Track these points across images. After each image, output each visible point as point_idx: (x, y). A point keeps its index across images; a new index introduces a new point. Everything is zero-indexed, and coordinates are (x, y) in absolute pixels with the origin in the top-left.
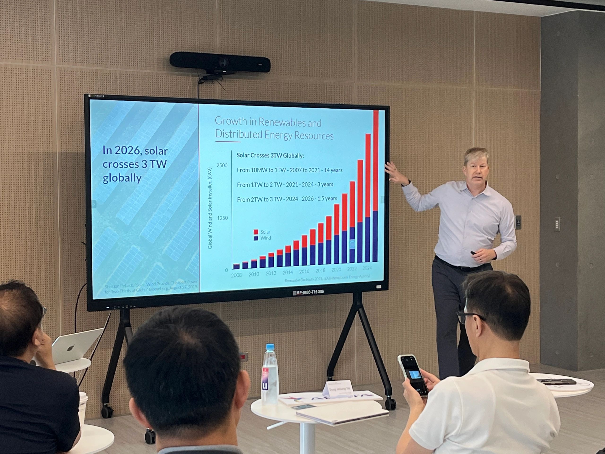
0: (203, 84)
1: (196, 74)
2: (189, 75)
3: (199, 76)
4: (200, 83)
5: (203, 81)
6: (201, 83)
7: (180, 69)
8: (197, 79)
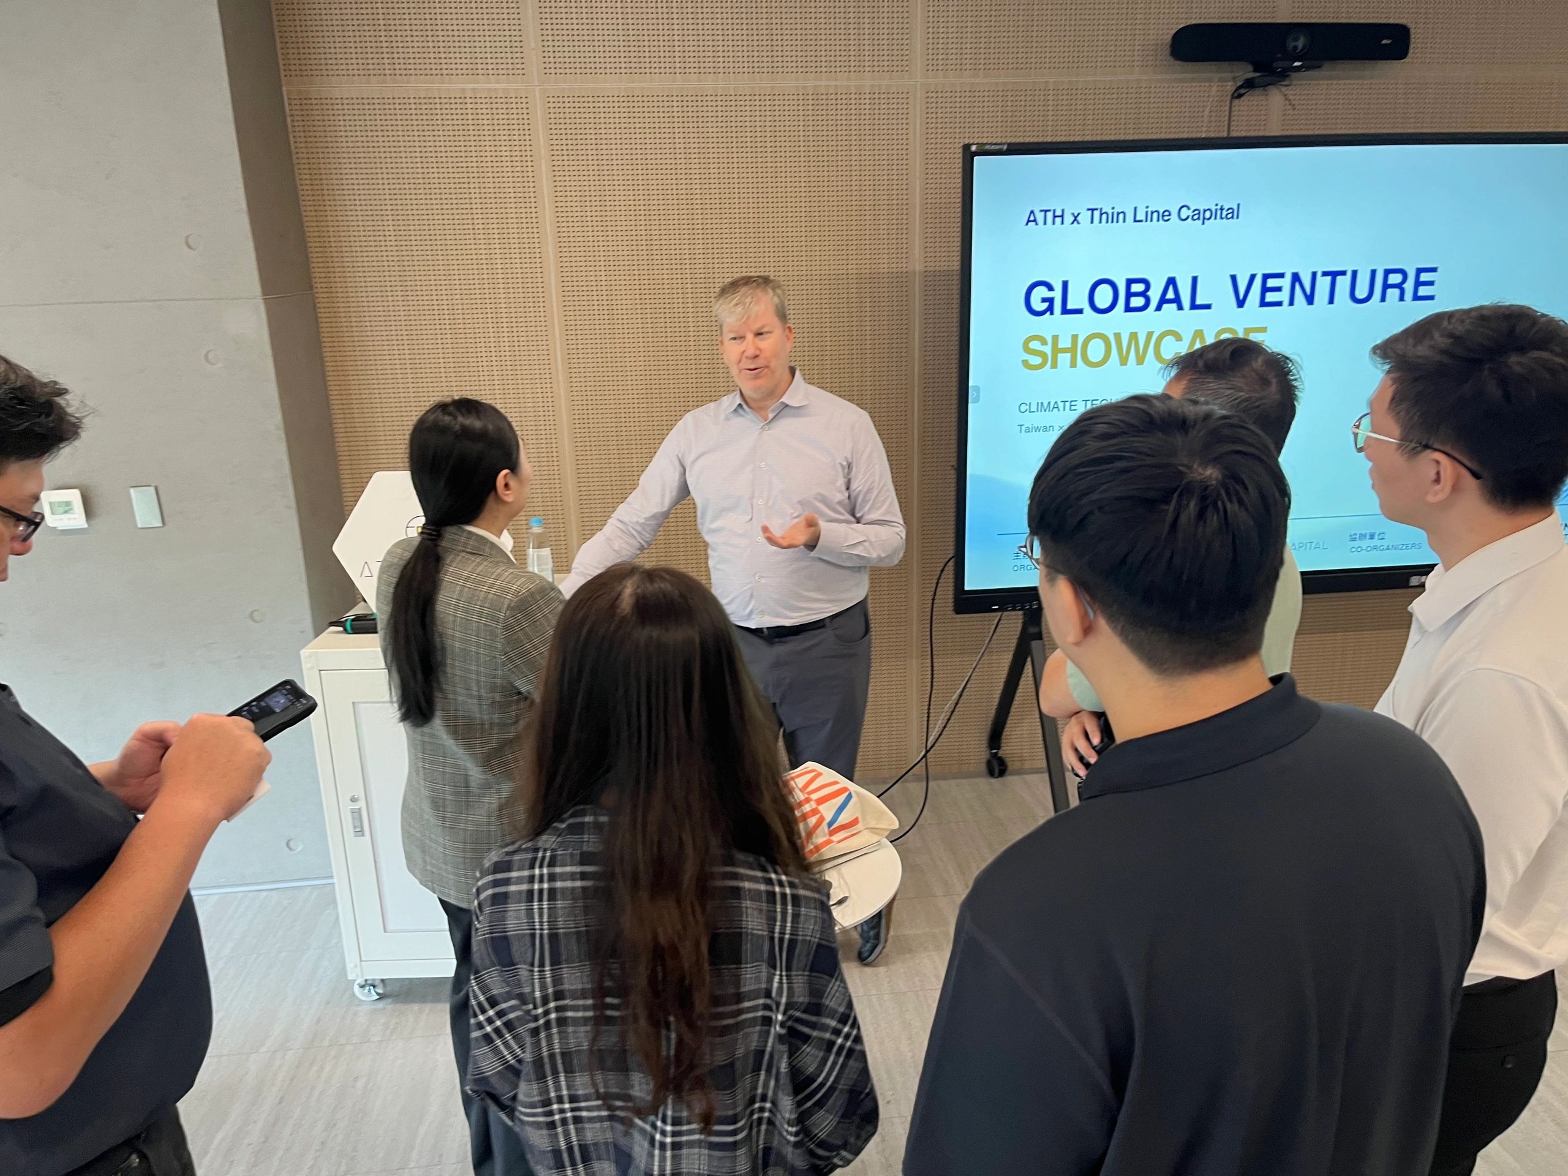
0: (1243, 98)
1: (1230, 75)
2: (1210, 80)
3: (1234, 78)
4: (1237, 95)
5: (1242, 91)
6: (1240, 96)
7: (1190, 65)
8: (1228, 88)
